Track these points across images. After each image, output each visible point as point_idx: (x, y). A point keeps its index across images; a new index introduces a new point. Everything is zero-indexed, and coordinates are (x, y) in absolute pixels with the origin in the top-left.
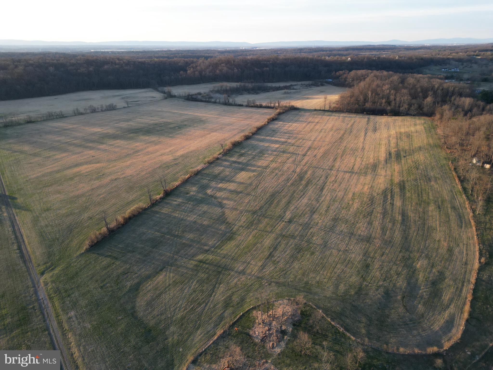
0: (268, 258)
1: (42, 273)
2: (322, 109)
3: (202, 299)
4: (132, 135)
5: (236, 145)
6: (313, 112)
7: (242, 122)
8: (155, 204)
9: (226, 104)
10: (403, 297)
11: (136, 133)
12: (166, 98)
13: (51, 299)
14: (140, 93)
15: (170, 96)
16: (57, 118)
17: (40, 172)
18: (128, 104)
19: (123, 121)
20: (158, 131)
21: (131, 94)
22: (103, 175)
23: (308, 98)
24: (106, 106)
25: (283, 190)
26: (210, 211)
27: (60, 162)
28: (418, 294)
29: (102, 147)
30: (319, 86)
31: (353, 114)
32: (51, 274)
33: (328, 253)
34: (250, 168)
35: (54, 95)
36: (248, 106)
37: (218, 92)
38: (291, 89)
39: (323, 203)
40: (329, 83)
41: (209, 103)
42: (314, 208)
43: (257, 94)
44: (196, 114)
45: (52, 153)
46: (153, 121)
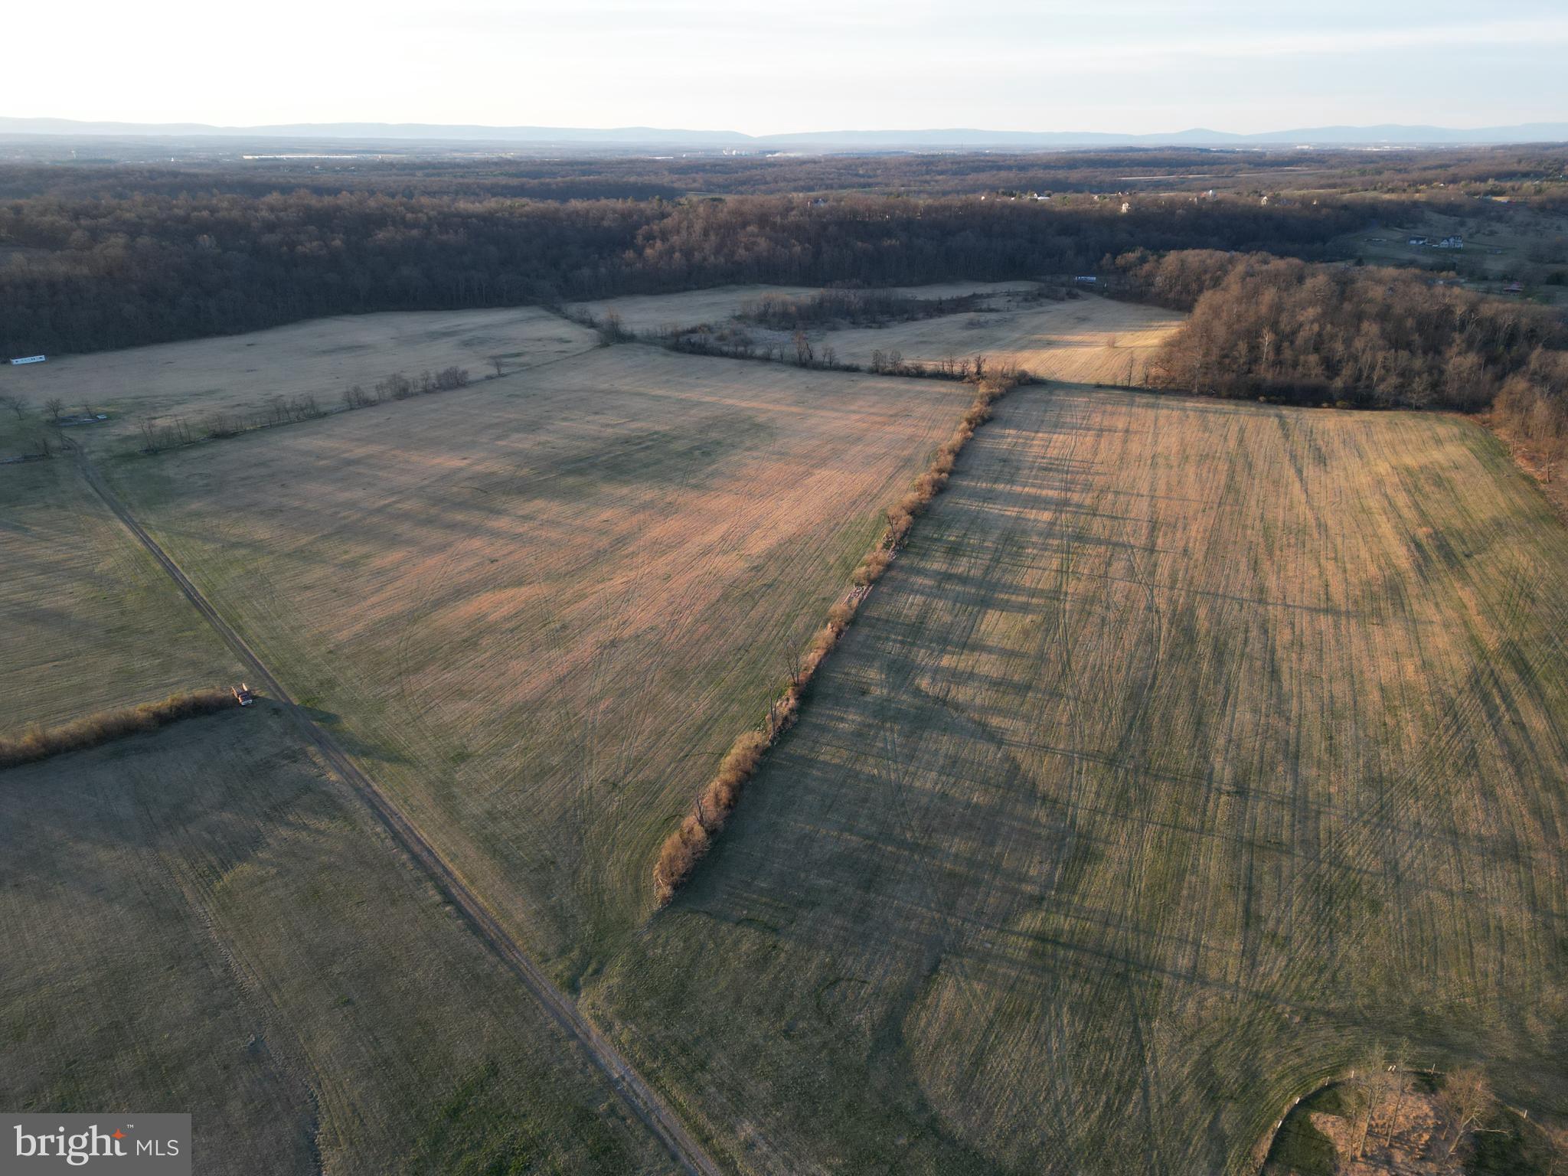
0: (1247, 924)
1: (573, 987)
2: (1119, 384)
3: (1122, 1073)
4: (571, 481)
5: (919, 513)
6: (1094, 395)
7: (888, 429)
8: (785, 732)
9: (805, 364)
11: (580, 472)
12: (605, 345)
13: (650, 1077)
14: (511, 323)
15: (614, 337)
16: (300, 420)
17: (356, 619)
18: (498, 365)
19: (517, 430)
20: (646, 466)
21: (486, 327)
22: (564, 627)
23: (1050, 344)
24: (439, 377)
25: (1155, 678)
26: (965, 754)
27: (399, 583)
29: (502, 523)
30: (1062, 299)
31: (1225, 401)
32: (602, 987)
33: (1419, 902)
34: (1002, 596)
35: (240, 332)
36: (876, 371)
37: (764, 318)
38: (981, 310)
39: (1306, 723)
40: (1089, 288)
41: (748, 362)
42: (1287, 742)
43: (880, 328)
44: (729, 401)
45: (356, 550)
46: (610, 430)
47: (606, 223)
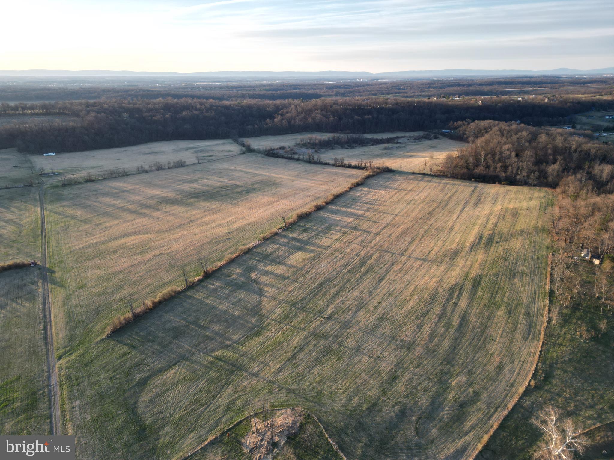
0: (289, 360)
1: (60, 358)
2: (421, 172)
3: (205, 401)
4: (192, 200)
5: (304, 217)
6: (410, 176)
7: (321, 187)
8: (191, 287)
9: (311, 162)
10: (420, 418)
11: (197, 197)
12: (243, 153)
13: (61, 385)
14: (216, 145)
15: (249, 150)
16: (119, 177)
17: (86, 242)
18: (198, 159)
19: (188, 182)
20: (222, 196)
21: (206, 146)
22: (148, 249)
23: (411, 156)
24: (174, 163)
25: (336, 278)
26: (247, 299)
27: (108, 231)
28: (437, 416)
29: (156, 214)
30: (431, 139)
31: (458, 180)
32: (67, 359)
33: (357, 359)
34: (308, 247)
35: (124, 146)
36: (334, 165)
37: (305, 145)
38: (394, 143)
39: (376, 297)
40: (444, 135)
41: (291, 161)
42: (363, 303)
43: (351, 149)
44: (272, 175)
45: (104, 220)
46: (219, 183)
47: (268, 109)
